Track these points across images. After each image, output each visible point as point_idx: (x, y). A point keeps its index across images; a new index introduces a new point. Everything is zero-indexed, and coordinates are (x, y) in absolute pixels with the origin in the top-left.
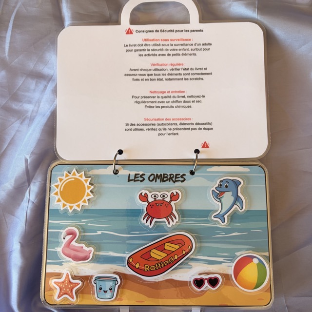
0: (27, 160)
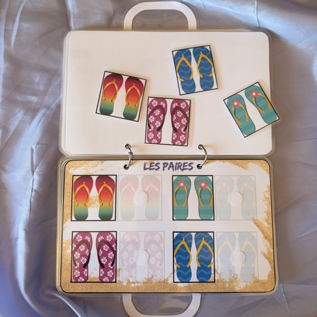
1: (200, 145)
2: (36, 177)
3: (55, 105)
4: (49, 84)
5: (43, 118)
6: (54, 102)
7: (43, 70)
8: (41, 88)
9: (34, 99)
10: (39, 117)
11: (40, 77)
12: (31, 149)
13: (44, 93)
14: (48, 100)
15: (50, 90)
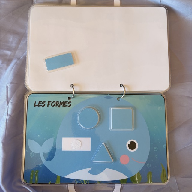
0: (8, 87)
1: (121, 84)
2: (10, 106)
3: (23, 57)
4: (19, 42)
5: (15, 66)
6: (22, 55)
7: (15, 33)
8: (14, 45)
9: (9, 53)
10: (12, 64)
11: (13, 38)
12: (7, 87)
13: (16, 49)
14: (18, 53)
15: (19, 47)
